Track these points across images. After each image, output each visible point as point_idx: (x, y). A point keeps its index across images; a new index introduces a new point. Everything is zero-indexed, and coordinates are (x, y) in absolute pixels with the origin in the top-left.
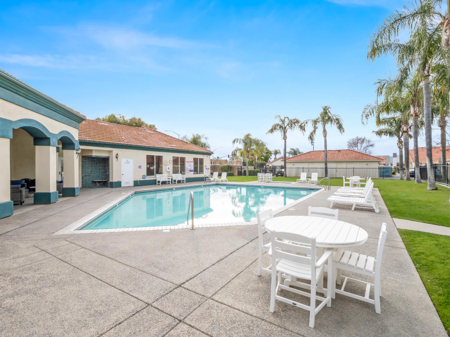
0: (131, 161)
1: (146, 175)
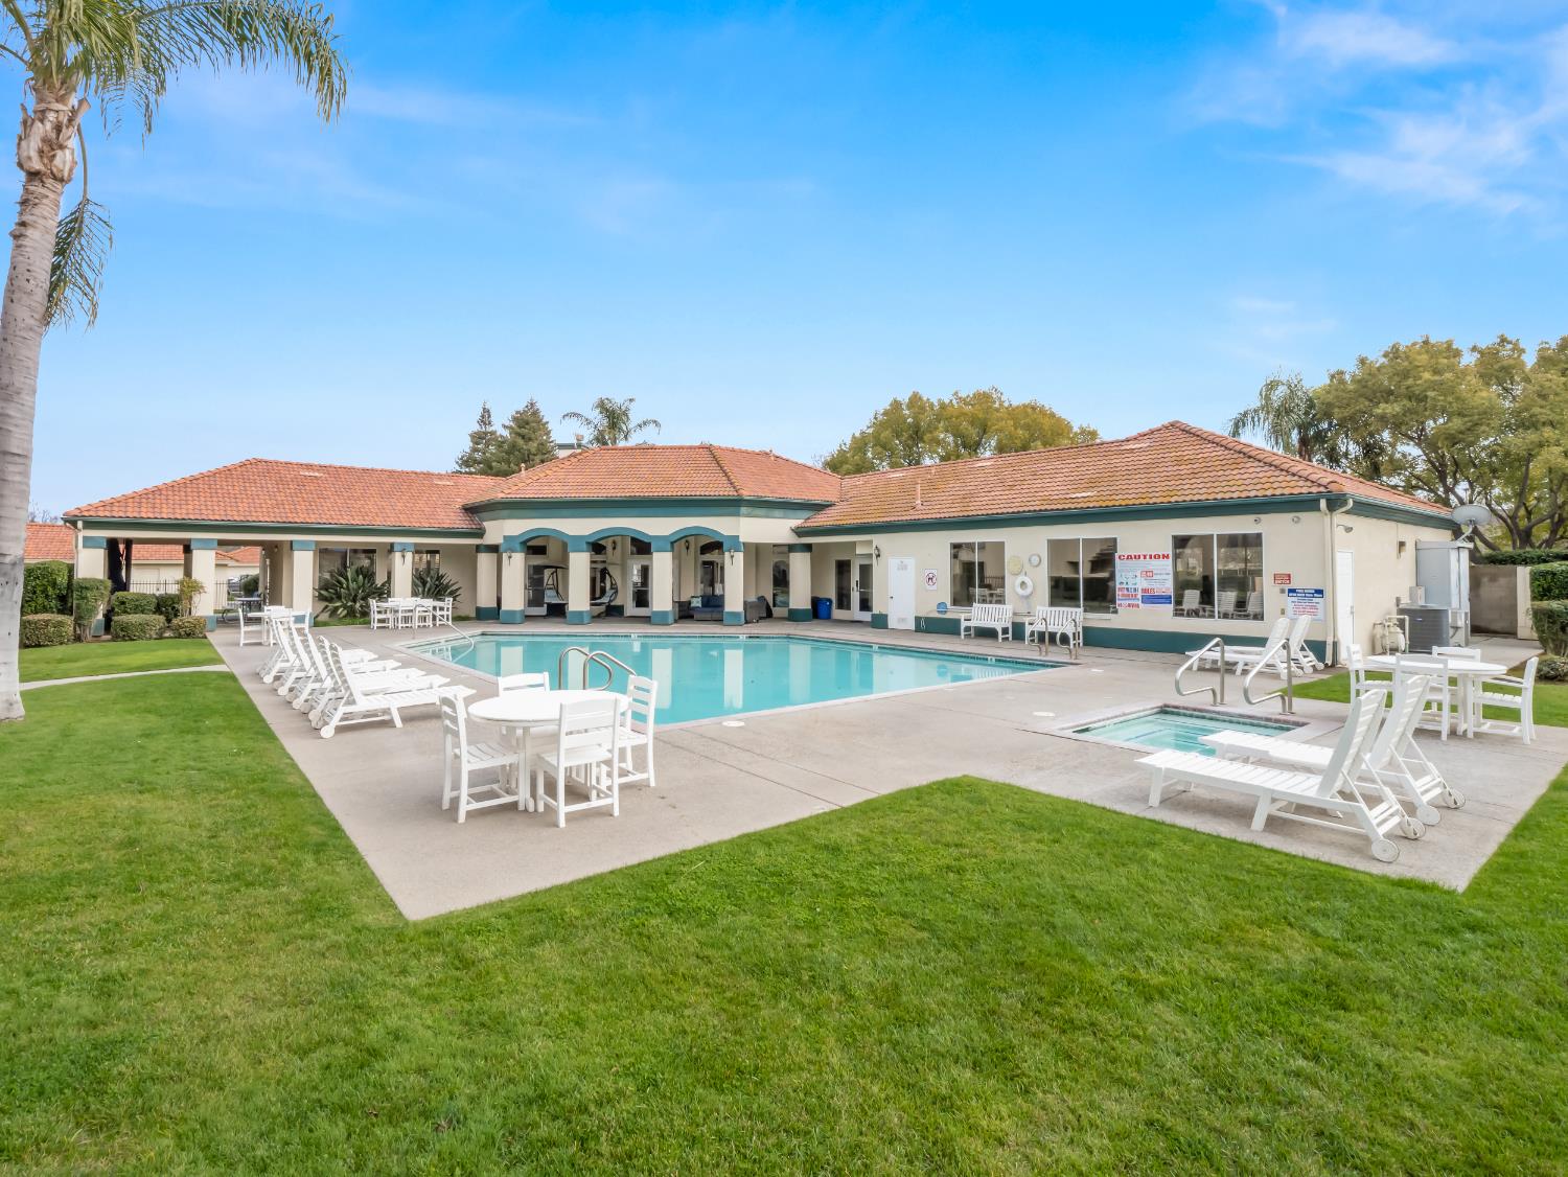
0: (911, 562)
1: (949, 604)
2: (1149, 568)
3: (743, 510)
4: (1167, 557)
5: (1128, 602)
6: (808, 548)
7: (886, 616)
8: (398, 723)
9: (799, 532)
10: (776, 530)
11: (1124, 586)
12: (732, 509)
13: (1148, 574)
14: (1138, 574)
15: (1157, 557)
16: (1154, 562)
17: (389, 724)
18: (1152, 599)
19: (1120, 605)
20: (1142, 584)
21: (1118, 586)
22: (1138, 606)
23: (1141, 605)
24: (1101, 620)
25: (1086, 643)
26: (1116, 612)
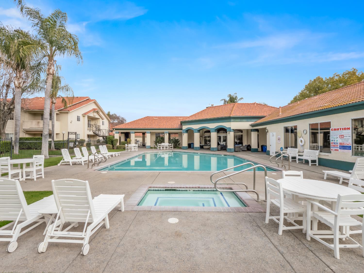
2: (342, 134)
3: (232, 120)
4: (349, 129)
5: (334, 149)
6: (257, 130)
7: (270, 151)
8: (71, 165)
9: (252, 126)
10: (245, 125)
11: (333, 142)
12: (229, 120)
13: (342, 136)
14: (338, 136)
15: (345, 129)
16: (344, 131)
17: (69, 165)
18: (344, 147)
19: (332, 150)
20: (339, 141)
21: (331, 142)
22: (338, 150)
23: (339, 150)
24: (325, 156)
25: (319, 164)
26: (330, 152)
